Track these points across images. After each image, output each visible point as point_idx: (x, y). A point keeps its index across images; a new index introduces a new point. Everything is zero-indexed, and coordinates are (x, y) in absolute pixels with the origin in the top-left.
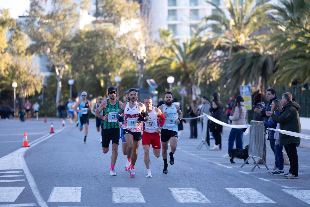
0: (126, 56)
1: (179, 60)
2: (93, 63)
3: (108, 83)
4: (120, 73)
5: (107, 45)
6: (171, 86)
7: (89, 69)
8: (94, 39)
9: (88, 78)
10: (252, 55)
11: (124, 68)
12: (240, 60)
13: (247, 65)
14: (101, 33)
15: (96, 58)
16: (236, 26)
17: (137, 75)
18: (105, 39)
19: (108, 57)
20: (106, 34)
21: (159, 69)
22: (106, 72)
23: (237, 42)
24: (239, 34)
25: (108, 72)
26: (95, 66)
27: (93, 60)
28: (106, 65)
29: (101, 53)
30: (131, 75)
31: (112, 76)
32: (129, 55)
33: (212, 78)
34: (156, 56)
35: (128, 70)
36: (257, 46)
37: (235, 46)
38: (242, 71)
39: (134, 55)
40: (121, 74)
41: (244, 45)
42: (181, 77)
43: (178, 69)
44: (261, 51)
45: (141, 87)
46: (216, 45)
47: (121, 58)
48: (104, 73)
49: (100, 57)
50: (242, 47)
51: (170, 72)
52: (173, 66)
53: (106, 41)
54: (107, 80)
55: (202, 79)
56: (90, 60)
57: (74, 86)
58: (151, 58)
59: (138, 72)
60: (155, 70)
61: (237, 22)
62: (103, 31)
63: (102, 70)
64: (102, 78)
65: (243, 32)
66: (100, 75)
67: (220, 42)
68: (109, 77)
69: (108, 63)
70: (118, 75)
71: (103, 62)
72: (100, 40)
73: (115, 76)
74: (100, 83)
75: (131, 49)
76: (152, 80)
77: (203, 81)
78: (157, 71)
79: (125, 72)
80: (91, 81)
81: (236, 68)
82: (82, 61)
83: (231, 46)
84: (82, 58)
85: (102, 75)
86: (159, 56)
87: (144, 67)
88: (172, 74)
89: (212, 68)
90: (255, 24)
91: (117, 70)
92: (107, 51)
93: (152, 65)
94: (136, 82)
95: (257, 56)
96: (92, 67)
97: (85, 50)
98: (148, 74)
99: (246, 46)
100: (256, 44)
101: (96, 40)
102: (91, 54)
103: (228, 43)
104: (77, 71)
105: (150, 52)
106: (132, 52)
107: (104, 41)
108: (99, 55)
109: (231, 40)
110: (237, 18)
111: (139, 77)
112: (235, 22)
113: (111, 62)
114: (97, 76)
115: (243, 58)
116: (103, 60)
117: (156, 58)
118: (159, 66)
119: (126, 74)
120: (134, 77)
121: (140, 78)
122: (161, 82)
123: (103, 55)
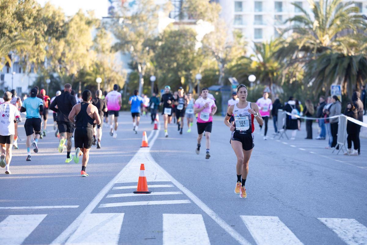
0: (207, 55)
1: (259, 59)
2: (176, 61)
3: (189, 80)
4: (200, 71)
5: (189, 44)
6: (252, 84)
7: (172, 67)
8: (177, 38)
9: (170, 75)
10: (336, 56)
11: (204, 66)
12: (325, 60)
13: (332, 65)
14: (184, 32)
15: (179, 56)
16: (320, 28)
17: (217, 73)
18: (187, 38)
19: (190, 56)
20: (188, 34)
21: (239, 67)
22: (188, 69)
23: (321, 43)
24: (323, 36)
25: (190, 70)
26: (178, 64)
27: (176, 58)
28: (188, 63)
29: (183, 52)
30: (211, 73)
31: (193, 74)
32: (211, 54)
33: (295, 77)
34: (236, 56)
35: (208, 68)
36: (341, 47)
37: (319, 47)
38: (327, 71)
39: (216, 54)
40: (202, 73)
41: (328, 46)
42: (261, 76)
43: (258, 68)
44: (345, 52)
45: (222, 85)
46: (300, 45)
47: (202, 57)
48: (186, 71)
49: (183, 56)
50: (326, 48)
51: (250, 71)
52: (254, 66)
53: (188, 40)
54: (187, 78)
55: (286, 78)
56: (173, 58)
57: (155, 82)
58: (232, 57)
59: (219, 71)
60: (235, 69)
61: (321, 23)
62: (186, 31)
63: (184, 67)
64: (183, 75)
65: (327, 34)
66: (181, 72)
67: (305, 43)
68: (191, 75)
69: (190, 61)
70: (199, 73)
71: (185, 60)
72: (182, 40)
73: (195, 74)
74: (180, 80)
75: (214, 48)
76: (234, 79)
77: (286, 80)
78: (238, 70)
79: (205, 70)
80: (173, 78)
81: (321, 68)
82: (165, 59)
83: (316, 47)
84: (166, 56)
85: (184, 73)
86: (239, 56)
87: (226, 66)
88: (252, 73)
89: (296, 68)
90: (339, 27)
91: (198, 68)
92: (189, 50)
93: (233, 63)
94: (217, 80)
95: (341, 57)
96: (175, 65)
97: (169, 48)
98: (229, 73)
99: (329, 47)
100: (339, 45)
101: (179, 39)
102: (174, 53)
103: (312, 44)
104: (161, 68)
105: (230, 52)
106: (215, 51)
107: (186, 41)
108: (182, 54)
109: (315, 41)
110: (321, 20)
111: (219, 75)
112: (319, 23)
113: (193, 60)
114: (179, 73)
115: (329, 59)
116: (185, 58)
117: (236, 58)
118: (240, 65)
119: (206, 73)
120: (215, 76)
121: (221, 77)
122: (242, 80)
123: (186, 54)
